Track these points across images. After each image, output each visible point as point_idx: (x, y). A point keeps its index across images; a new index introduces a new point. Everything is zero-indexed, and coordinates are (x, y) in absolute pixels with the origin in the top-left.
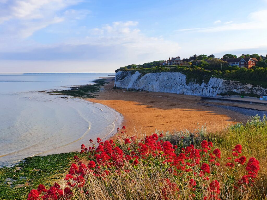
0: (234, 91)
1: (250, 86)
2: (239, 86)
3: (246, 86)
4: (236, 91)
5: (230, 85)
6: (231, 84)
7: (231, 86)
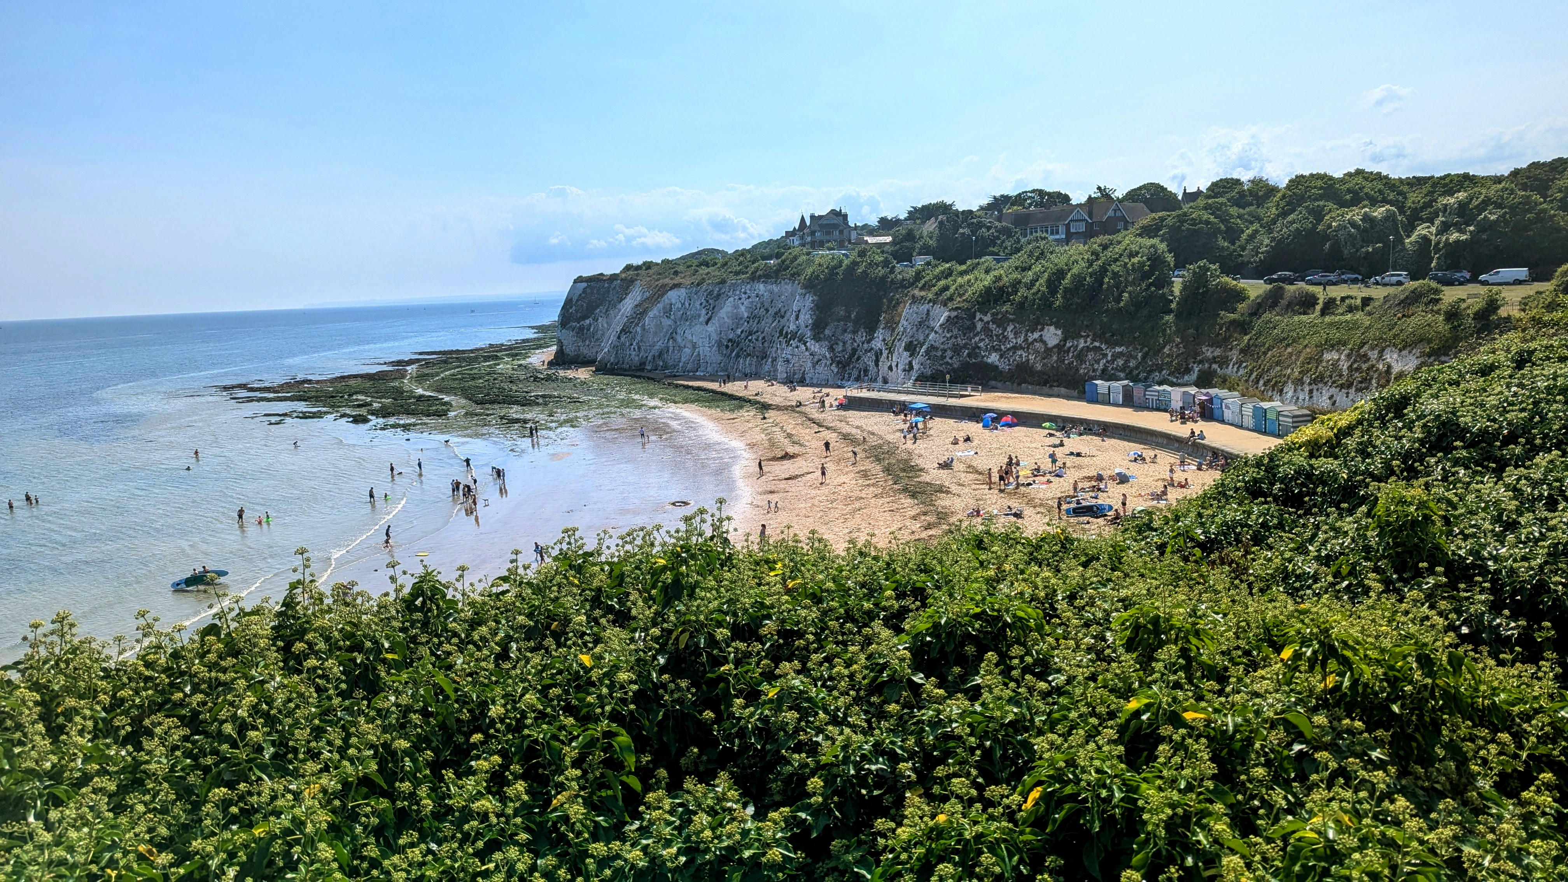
0: (989, 361)
1: (1052, 335)
2: (1011, 336)
3: (1036, 335)
4: (997, 363)
5: (975, 335)
6: (979, 326)
7: (977, 339)
